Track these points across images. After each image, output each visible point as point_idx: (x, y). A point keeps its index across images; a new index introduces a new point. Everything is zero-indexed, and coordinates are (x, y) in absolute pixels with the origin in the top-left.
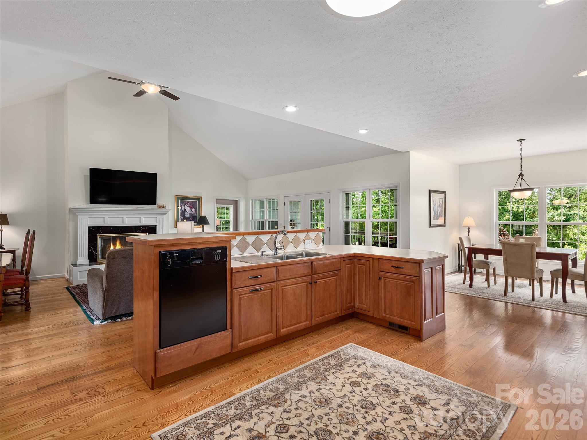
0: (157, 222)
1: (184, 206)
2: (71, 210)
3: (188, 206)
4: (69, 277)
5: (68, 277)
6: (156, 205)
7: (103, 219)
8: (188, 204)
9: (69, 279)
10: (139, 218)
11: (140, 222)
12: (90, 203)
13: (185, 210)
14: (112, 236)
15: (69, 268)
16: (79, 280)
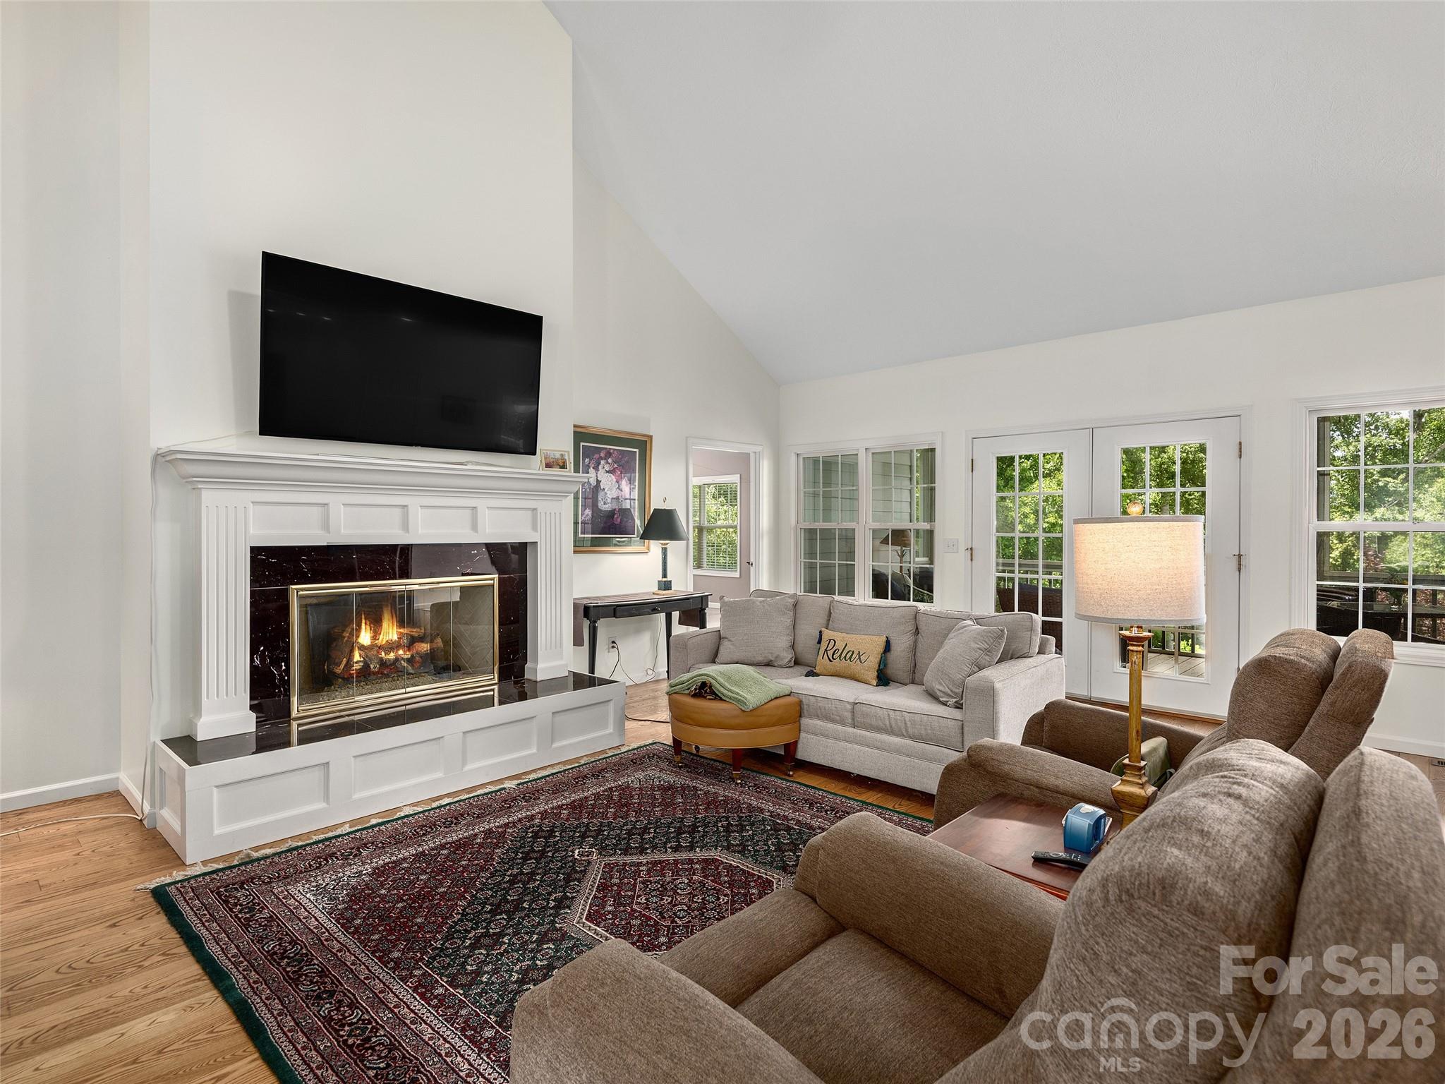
0: (534, 528)
1: (596, 468)
2: (164, 461)
3: (607, 468)
4: (153, 805)
5: (147, 808)
6: (534, 453)
7: (320, 509)
8: (610, 460)
9: (153, 816)
10: (468, 512)
11: (474, 527)
12: (263, 432)
13: (598, 482)
14: (361, 594)
15: (153, 762)
16: (217, 832)
